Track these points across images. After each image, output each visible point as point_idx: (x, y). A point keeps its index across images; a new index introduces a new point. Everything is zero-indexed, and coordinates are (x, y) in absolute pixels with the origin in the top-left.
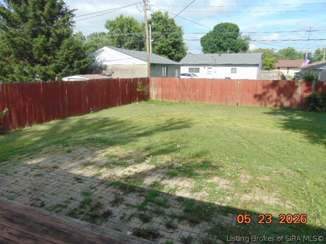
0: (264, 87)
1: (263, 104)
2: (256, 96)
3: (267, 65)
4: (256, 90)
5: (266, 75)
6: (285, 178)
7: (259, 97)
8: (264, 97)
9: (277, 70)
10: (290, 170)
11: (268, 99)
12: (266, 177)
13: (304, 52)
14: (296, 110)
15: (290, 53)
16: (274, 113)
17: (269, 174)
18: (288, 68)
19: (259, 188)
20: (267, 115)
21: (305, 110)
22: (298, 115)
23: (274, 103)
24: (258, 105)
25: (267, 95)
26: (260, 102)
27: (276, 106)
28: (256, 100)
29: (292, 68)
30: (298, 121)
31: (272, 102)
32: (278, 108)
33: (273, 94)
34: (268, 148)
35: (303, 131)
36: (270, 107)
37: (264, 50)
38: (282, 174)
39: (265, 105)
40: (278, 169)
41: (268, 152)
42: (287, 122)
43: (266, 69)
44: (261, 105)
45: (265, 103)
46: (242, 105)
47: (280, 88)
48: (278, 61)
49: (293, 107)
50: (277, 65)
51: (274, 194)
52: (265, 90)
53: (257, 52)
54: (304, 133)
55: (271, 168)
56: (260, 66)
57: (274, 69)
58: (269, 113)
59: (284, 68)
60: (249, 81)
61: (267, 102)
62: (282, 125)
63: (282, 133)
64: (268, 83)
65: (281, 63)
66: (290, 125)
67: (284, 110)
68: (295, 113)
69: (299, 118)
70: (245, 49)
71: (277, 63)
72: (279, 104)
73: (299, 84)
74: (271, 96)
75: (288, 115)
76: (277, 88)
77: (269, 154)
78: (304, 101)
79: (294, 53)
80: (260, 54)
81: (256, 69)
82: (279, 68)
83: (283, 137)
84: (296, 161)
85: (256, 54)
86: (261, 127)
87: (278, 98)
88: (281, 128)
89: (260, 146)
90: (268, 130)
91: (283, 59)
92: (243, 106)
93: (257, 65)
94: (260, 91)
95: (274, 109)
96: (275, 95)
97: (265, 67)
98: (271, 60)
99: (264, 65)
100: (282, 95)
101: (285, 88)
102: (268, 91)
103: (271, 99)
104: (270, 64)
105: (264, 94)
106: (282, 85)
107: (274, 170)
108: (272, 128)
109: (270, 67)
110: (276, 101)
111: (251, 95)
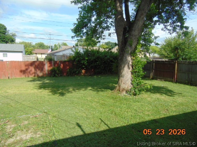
0: (26, 66)
1: (27, 75)
2: (21, 71)
3: (28, 52)
4: (21, 68)
5: (28, 58)
6: (37, 118)
7: (23, 72)
8: (26, 71)
9: (35, 55)
10: (40, 113)
11: (29, 72)
12: (25, 122)
13: (49, 46)
14: (46, 77)
15: (42, 45)
16: (34, 80)
17: (28, 119)
18: (42, 54)
19: (20, 131)
20: (29, 82)
21: (50, 77)
22: (47, 80)
23: (34, 75)
24: (23, 76)
25: (29, 70)
26: (24, 75)
27: (35, 76)
28: (22, 74)
29: (44, 54)
30: (47, 83)
31: (32, 74)
32: (36, 77)
33: (32, 69)
34: (29, 103)
35: (49, 89)
36: (31, 77)
37: (26, 43)
38: (35, 117)
39: (28, 76)
40: (33, 114)
41: (28, 105)
42: (41, 85)
43: (28, 54)
44: (26, 76)
45: (28, 75)
46: (12, 78)
47: (36, 66)
48: (35, 49)
49: (45, 76)
50: (35, 52)
51: (30, 131)
52: (27, 67)
53: (20, 44)
54: (49, 90)
55: (29, 115)
56: (24, 52)
57: (33, 54)
58: (31, 81)
59: (39, 53)
60: (15, 62)
61: (29, 74)
62: (38, 87)
63: (38, 92)
64: (28, 63)
65: (36, 51)
66: (42, 86)
67: (40, 78)
68: (45, 79)
69: (47, 81)
70: (13, 41)
71: (34, 51)
72: (36, 75)
73: (46, 63)
74: (31, 71)
75: (42, 81)
76: (34, 66)
77: (29, 106)
78: (49, 72)
79: (44, 46)
80: (23, 45)
81: (21, 54)
82: (36, 54)
83: (38, 94)
84: (44, 106)
85: (20, 45)
86: (25, 90)
87: (35, 71)
88: (37, 89)
89: (23, 103)
90: (29, 91)
91: (38, 48)
92: (14, 79)
93: (22, 52)
94: (24, 68)
95: (34, 78)
96: (33, 70)
97: (27, 53)
98: (31, 49)
99: (27, 52)
100: (37, 70)
101: (39, 65)
102: (29, 68)
103: (31, 73)
104: (31, 52)
105: (27, 69)
106: (36, 64)
107: (31, 116)
108: (32, 90)
109: (31, 53)
110: (35, 73)
111: (18, 71)
